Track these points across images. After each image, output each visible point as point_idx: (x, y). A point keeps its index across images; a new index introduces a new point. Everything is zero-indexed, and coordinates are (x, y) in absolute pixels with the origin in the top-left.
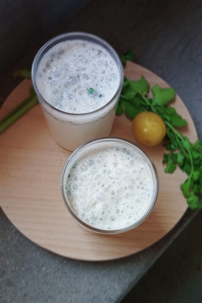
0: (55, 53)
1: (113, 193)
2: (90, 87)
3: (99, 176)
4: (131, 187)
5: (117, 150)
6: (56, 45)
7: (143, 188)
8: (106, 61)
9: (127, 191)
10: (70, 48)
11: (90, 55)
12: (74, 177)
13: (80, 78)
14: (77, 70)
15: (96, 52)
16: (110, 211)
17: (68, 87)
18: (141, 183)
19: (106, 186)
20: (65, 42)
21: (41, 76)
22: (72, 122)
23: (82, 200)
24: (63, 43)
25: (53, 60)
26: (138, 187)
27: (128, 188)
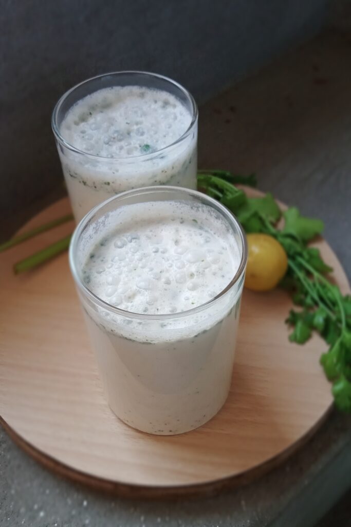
0: (97, 105)
1: (168, 282)
2: (145, 143)
3: (145, 255)
4: (201, 273)
5: (182, 223)
6: (99, 91)
7: (223, 276)
8: (175, 114)
9: (195, 279)
10: (120, 99)
11: (150, 107)
12: (101, 258)
13: (132, 134)
14: (127, 123)
15: (160, 104)
16: (159, 308)
17: (110, 143)
18: (221, 269)
19: (157, 270)
20: (112, 88)
21: (69, 128)
22: (109, 184)
23: (110, 289)
24: (110, 90)
25: (92, 112)
26: (214, 274)
27: (195, 274)
